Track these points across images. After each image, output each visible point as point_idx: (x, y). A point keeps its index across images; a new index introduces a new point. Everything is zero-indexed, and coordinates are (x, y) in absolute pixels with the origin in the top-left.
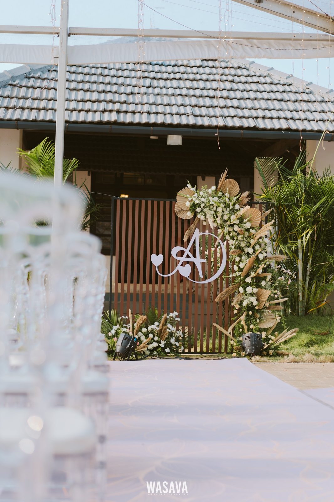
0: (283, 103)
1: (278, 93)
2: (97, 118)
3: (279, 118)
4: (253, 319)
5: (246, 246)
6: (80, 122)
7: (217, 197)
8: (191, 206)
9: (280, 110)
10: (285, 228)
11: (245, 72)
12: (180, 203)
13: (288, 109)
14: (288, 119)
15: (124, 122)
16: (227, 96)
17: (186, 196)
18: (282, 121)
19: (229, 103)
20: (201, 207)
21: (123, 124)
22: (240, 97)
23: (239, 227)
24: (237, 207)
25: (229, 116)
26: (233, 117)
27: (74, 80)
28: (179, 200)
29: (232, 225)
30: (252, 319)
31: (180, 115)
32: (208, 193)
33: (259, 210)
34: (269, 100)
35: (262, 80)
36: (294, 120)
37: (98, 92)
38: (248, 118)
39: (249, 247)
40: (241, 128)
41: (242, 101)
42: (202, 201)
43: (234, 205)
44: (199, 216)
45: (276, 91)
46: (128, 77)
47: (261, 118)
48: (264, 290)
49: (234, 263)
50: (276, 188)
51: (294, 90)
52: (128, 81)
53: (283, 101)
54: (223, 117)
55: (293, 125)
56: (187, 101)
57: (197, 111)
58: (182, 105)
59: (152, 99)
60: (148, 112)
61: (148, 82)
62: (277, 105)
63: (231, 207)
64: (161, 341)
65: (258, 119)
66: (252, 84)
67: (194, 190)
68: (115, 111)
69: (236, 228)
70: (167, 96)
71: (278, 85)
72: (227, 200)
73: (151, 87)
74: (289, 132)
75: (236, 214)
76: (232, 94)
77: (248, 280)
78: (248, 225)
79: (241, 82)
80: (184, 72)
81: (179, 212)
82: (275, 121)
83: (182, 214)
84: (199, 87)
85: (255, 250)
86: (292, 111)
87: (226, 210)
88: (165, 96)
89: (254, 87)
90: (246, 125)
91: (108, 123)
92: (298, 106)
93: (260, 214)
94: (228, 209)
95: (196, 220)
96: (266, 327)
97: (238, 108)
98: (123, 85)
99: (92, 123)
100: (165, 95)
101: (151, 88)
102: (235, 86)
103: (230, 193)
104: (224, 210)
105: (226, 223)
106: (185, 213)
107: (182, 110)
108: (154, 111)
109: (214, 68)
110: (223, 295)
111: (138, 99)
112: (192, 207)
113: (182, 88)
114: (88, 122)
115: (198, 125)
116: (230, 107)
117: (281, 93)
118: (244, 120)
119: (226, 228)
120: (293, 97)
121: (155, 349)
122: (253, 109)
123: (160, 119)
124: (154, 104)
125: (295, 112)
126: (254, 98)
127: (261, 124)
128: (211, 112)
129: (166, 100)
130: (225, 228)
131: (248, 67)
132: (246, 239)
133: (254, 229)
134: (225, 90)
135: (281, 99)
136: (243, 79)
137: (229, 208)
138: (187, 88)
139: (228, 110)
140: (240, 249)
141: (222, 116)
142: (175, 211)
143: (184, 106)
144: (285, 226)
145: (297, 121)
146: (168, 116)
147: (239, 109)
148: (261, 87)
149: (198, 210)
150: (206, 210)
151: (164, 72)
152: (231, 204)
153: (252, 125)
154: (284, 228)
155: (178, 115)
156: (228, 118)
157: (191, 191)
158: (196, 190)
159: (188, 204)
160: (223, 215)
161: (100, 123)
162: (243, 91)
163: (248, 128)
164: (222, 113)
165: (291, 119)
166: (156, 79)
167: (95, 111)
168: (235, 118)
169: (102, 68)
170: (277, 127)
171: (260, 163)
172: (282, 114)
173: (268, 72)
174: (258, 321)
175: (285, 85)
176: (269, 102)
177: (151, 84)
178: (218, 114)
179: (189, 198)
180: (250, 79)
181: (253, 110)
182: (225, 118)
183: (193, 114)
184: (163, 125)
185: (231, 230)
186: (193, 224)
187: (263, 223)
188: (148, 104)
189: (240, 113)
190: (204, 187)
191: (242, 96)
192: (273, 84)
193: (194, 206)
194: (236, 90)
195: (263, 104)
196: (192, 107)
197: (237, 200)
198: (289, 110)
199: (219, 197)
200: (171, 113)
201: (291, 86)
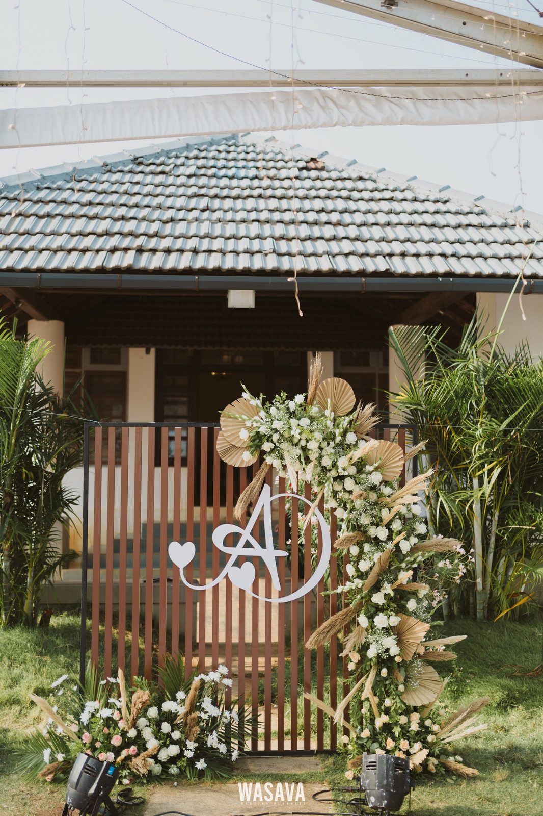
0: (436, 230)
1: (427, 214)
2: (98, 261)
3: (431, 255)
4: (390, 684)
5: (372, 524)
6: (64, 270)
7: (307, 418)
8: (253, 439)
9: (433, 241)
10: (447, 457)
11: (370, 185)
12: (227, 431)
13: (446, 239)
14: (448, 257)
15: (146, 268)
16: (338, 221)
17: (241, 417)
18: (437, 260)
19: (341, 232)
20: (272, 441)
21: (144, 271)
22: (362, 222)
23: (356, 481)
24: (351, 438)
25: (340, 254)
26: (347, 255)
27: (75, 201)
28: (225, 426)
29: (340, 478)
30: (387, 683)
31: (252, 254)
32: (288, 409)
33: (400, 444)
34: (412, 225)
35: (399, 195)
36: (459, 258)
37: (112, 219)
38: (375, 255)
39: (378, 525)
40: (362, 273)
41: (364, 229)
42: (273, 427)
43: (344, 435)
44: (269, 460)
45: (423, 212)
46: (172, 196)
47: (398, 255)
48: (412, 620)
49: (347, 559)
50: (430, 384)
51: (453, 210)
52: (170, 201)
53: (436, 227)
54: (330, 256)
55: (458, 267)
56: (267, 230)
57: (283, 246)
58: (258, 238)
59: (205, 228)
60: (193, 249)
61: (203, 203)
62: (426, 233)
63: (338, 439)
64: (188, 742)
65: (393, 257)
66: (382, 202)
67: (257, 405)
68: (134, 249)
69: (349, 484)
70: (232, 223)
71: (426, 202)
72: (330, 424)
73: (208, 209)
74: (451, 279)
75: (349, 456)
76: (347, 218)
77: (378, 599)
78: (376, 478)
79: (362, 200)
80: (267, 186)
81: (226, 452)
82: (424, 260)
83: (232, 456)
84: (290, 208)
85: (391, 531)
86: (452, 243)
87: (328, 444)
88: (230, 223)
89: (385, 206)
90: (371, 268)
91: (117, 270)
92: (462, 234)
93: (401, 454)
94: (332, 444)
95: (263, 469)
96: (419, 704)
97: (356, 239)
98: (161, 208)
99: (86, 271)
100: (229, 221)
101: (208, 211)
102: (352, 205)
103: (334, 410)
104: (324, 444)
105: (328, 474)
106: (238, 454)
107: (256, 245)
108: (205, 247)
109: (319, 180)
110: (324, 633)
111: (180, 228)
112: (253, 441)
113: (262, 211)
114: (79, 270)
115: (283, 271)
116: (343, 238)
117: (431, 214)
118: (368, 259)
119: (328, 485)
120: (453, 220)
121: (173, 760)
122: (383, 241)
123: (214, 262)
124: (208, 237)
125: (458, 244)
126: (386, 222)
127: (399, 266)
128: (309, 247)
129: (230, 229)
130: (326, 485)
131: (374, 177)
132: (372, 510)
133: (389, 485)
134: (336, 211)
135: (433, 224)
136: (366, 195)
137: (334, 439)
138: (269, 210)
139: (340, 243)
140: (359, 530)
141: (328, 253)
142: (218, 451)
143: (261, 238)
144: (448, 453)
145: (463, 259)
146: (230, 257)
147: (359, 242)
148: (397, 206)
149: (267, 446)
150: (284, 446)
151: (235, 188)
152: (337, 432)
153: (382, 268)
154: (445, 457)
155: (249, 254)
156: (339, 256)
157: (251, 406)
158: (263, 404)
159: (244, 435)
160: (321, 457)
161: (102, 270)
162: (366, 213)
163: (376, 274)
164: (327, 249)
165: (453, 255)
166: (219, 198)
167: (98, 251)
168: (351, 257)
169: (131, 183)
170: (429, 270)
171: (399, 338)
172: (435, 248)
173: (409, 183)
174: (401, 688)
175: (438, 201)
176: (412, 229)
177: (208, 206)
178: (320, 251)
179: (246, 423)
180: (377, 195)
181: (384, 243)
182: (334, 256)
183: (274, 252)
184: (217, 271)
185: (338, 487)
186: (257, 477)
187: (409, 475)
188: (197, 236)
189: (360, 247)
190: (280, 396)
191: (365, 220)
192: (417, 201)
193: (258, 439)
194: (355, 211)
195: (402, 232)
196: (276, 240)
197: (350, 423)
198: (447, 242)
199: (312, 419)
200: (235, 250)
201: (448, 203)
